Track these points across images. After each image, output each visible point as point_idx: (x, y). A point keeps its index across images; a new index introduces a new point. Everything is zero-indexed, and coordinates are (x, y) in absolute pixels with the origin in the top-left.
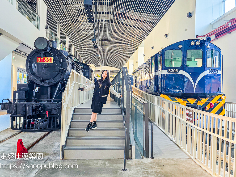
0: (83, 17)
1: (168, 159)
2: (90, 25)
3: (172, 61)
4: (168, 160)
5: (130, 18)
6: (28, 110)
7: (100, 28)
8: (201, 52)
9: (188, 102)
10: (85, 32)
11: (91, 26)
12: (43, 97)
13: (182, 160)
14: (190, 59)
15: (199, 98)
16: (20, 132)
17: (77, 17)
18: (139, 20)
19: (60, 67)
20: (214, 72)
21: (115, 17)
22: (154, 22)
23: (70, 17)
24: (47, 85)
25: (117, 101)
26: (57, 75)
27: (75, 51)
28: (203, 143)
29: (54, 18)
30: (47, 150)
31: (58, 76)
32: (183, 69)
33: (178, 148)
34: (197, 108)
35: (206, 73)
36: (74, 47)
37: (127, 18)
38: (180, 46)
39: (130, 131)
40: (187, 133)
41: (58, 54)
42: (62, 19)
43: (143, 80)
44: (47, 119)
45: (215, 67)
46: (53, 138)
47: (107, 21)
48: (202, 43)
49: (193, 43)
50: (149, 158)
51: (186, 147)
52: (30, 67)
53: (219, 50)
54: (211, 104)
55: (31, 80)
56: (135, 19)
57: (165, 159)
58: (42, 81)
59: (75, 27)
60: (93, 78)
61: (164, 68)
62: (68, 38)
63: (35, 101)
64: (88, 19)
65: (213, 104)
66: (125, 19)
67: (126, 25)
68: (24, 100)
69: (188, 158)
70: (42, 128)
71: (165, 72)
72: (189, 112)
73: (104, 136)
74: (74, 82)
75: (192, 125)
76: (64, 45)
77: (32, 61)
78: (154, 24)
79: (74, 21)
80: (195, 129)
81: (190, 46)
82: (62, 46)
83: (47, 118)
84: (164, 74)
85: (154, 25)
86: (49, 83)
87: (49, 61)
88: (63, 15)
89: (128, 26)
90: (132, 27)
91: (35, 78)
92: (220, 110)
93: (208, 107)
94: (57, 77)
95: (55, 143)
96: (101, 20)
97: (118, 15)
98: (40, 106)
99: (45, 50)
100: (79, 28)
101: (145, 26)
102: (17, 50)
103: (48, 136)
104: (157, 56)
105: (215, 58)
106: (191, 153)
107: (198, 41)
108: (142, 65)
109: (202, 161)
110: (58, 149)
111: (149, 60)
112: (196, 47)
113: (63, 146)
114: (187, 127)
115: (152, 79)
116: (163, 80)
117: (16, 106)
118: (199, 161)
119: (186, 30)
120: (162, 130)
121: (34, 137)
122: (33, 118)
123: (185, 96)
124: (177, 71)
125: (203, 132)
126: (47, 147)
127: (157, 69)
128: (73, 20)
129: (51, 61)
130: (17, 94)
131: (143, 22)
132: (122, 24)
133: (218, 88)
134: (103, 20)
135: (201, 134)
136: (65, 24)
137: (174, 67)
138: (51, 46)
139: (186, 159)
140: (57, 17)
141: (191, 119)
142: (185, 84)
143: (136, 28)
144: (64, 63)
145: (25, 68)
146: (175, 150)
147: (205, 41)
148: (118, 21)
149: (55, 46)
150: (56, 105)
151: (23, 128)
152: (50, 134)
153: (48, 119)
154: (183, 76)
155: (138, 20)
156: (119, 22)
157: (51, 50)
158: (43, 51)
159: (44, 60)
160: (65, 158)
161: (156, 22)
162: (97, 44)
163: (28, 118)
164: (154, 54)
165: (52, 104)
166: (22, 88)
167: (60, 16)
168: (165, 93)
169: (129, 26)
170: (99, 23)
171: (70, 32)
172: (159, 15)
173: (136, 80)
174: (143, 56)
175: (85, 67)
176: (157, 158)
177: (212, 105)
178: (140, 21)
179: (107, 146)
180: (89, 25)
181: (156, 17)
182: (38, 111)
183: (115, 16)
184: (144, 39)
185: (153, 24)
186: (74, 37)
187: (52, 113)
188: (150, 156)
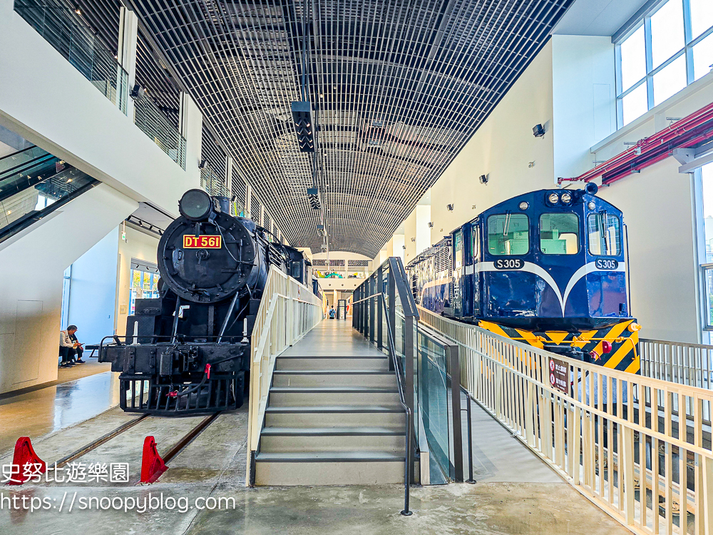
0: (285, 138)
1: (511, 484)
2: (301, 157)
3: (505, 240)
4: (510, 488)
5: (397, 138)
6: (163, 362)
7: (324, 163)
8: (574, 218)
9: (548, 339)
10: (289, 173)
11: (303, 159)
12: (195, 330)
13: (547, 486)
14: (548, 235)
15: (574, 329)
16: (142, 418)
17: (271, 137)
18: (418, 143)
19: (238, 259)
20: (609, 265)
21: (360, 137)
22: (453, 148)
23: (255, 138)
24: (207, 301)
25: (369, 334)
26: (231, 276)
27: (267, 218)
28: (596, 444)
29: (219, 142)
30: (211, 461)
31: (233, 278)
32: (532, 261)
33: (534, 457)
34: (571, 355)
35: (590, 268)
36: (263, 207)
37: (389, 140)
38: (524, 206)
39: (415, 414)
40: (553, 420)
41: (232, 227)
42: (236, 144)
43: (432, 284)
44: (206, 385)
45: (609, 254)
46: (222, 432)
47: (341, 146)
48: (577, 196)
49: (554, 199)
50: (462, 481)
51: (553, 456)
52: (167, 259)
53: (617, 213)
54: (605, 344)
55: (169, 289)
56: (407, 141)
57: (504, 486)
58: (195, 293)
59: (266, 162)
60: (310, 281)
61: (487, 257)
62: (250, 187)
63: (180, 339)
64: (301, 144)
65: (610, 345)
66: (384, 142)
67: (387, 156)
68: (153, 339)
69: (561, 481)
70: (194, 407)
71: (489, 266)
72: (557, 365)
73: (351, 428)
74: (276, 296)
75: (568, 397)
76: (240, 204)
77: (173, 245)
78: (454, 152)
79: (264, 148)
80: (574, 408)
81: (546, 205)
82: (235, 206)
83: (207, 382)
84: (487, 273)
85: (452, 155)
86: (211, 296)
87: (212, 243)
88: (240, 135)
89: (390, 156)
90: (400, 159)
91: (179, 286)
92: (629, 359)
93: (598, 351)
94: (230, 282)
95: (229, 445)
96: (328, 144)
97: (368, 132)
98: (191, 352)
99: (204, 219)
100: (275, 165)
101: (432, 157)
102: (132, 219)
103: (210, 428)
104: (467, 228)
105: (607, 232)
106: (566, 469)
107: (565, 193)
108: (429, 249)
109: (596, 489)
110: (238, 461)
111: (445, 237)
112: (561, 207)
113: (253, 453)
114: (552, 403)
115: (457, 283)
116: (484, 286)
117: (135, 354)
118: (587, 490)
119: (532, 164)
120: (488, 409)
121: (177, 430)
122: (174, 382)
123: (539, 326)
124: (517, 265)
125: (596, 416)
126: (213, 456)
127: (468, 260)
128: (263, 146)
129: (217, 245)
130: (136, 323)
131: (428, 148)
132: (378, 153)
133: (621, 306)
134: (332, 144)
135: (591, 422)
136: (243, 155)
137: (509, 254)
138: (218, 209)
139: (556, 485)
140: (225, 140)
141: (564, 384)
142: (539, 296)
143: (409, 161)
144: (247, 247)
145: (156, 262)
146: (526, 462)
147: (584, 192)
148: (368, 146)
149: (226, 208)
150: (230, 351)
151: (150, 408)
152: (215, 423)
153: (209, 385)
154: (533, 278)
155: (414, 142)
156: (369, 148)
157: (217, 219)
158: (199, 222)
159: (200, 242)
160: (258, 482)
161: (458, 147)
162: (320, 201)
163: (161, 383)
164: (460, 224)
165: (219, 349)
166: (146, 310)
167: (232, 138)
168: (491, 317)
169: (394, 157)
170: (322, 152)
171: (254, 174)
172: (465, 131)
173: (414, 284)
174: (428, 226)
175: (292, 255)
176: (483, 482)
177: (607, 345)
178: (420, 146)
179: (358, 452)
180: (298, 157)
181: (458, 135)
182: (186, 364)
183: (360, 133)
184: (429, 187)
185: (451, 151)
186: (264, 184)
187: (220, 369)
188: (466, 476)
